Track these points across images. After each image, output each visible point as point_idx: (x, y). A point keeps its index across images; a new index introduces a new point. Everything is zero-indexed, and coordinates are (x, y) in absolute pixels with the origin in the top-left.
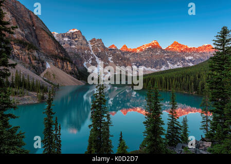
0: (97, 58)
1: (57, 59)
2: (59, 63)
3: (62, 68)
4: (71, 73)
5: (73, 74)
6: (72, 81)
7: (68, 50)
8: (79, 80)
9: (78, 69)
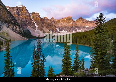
0: (36, 24)
1: (9, 24)
2: (11, 26)
3: (13, 29)
4: (19, 33)
5: (20, 33)
6: (19, 38)
7: (17, 19)
8: (24, 37)
9: (23, 30)
